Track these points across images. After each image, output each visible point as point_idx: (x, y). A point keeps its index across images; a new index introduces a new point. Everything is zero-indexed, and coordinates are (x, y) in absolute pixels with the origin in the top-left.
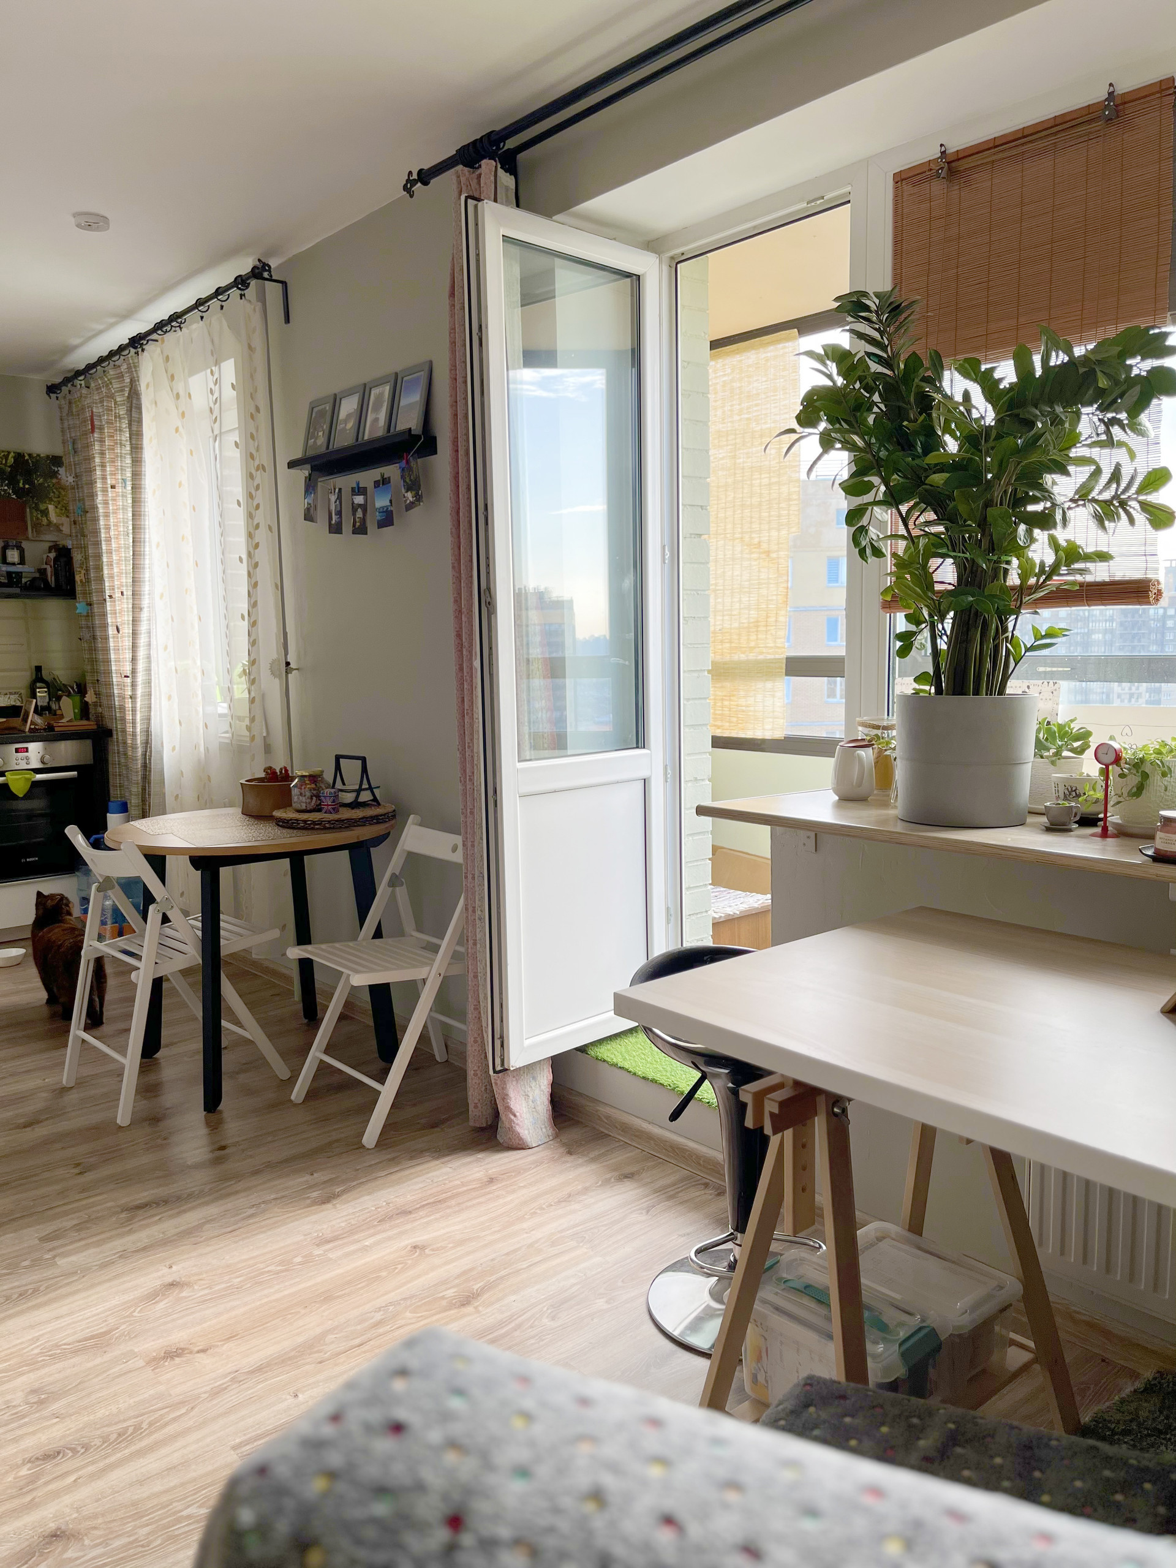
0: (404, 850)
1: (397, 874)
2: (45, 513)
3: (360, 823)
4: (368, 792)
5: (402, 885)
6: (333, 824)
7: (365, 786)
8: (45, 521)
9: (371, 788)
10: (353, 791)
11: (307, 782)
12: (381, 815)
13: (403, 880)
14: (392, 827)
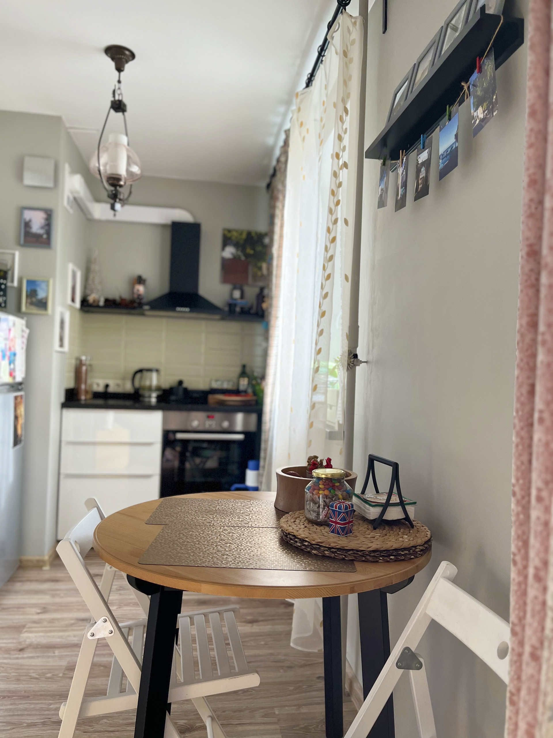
0: (426, 615)
1: (413, 649)
2: (260, 268)
3: (371, 559)
4: (399, 509)
5: (420, 668)
6: (333, 552)
7: (395, 499)
8: (259, 274)
9: (402, 504)
10: (377, 505)
11: (321, 486)
12: (405, 549)
13: (422, 660)
14: (418, 569)
